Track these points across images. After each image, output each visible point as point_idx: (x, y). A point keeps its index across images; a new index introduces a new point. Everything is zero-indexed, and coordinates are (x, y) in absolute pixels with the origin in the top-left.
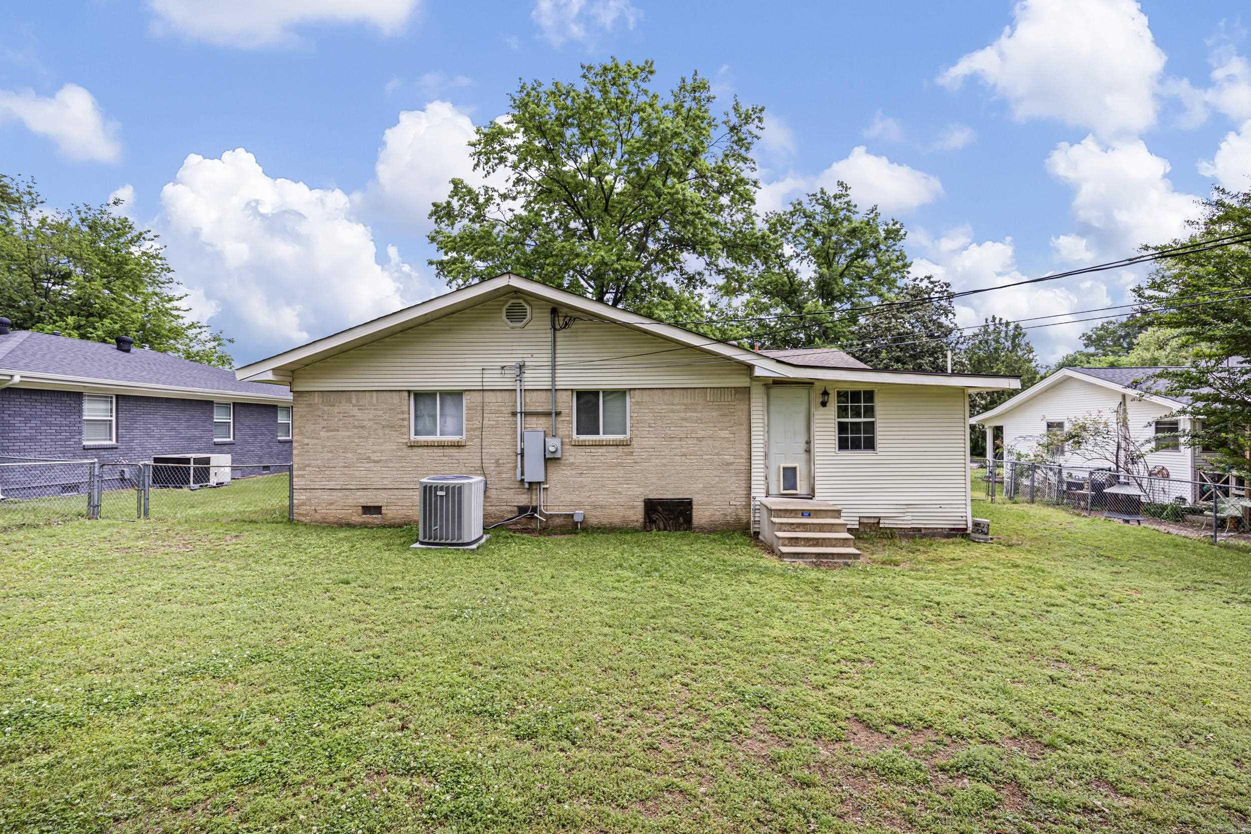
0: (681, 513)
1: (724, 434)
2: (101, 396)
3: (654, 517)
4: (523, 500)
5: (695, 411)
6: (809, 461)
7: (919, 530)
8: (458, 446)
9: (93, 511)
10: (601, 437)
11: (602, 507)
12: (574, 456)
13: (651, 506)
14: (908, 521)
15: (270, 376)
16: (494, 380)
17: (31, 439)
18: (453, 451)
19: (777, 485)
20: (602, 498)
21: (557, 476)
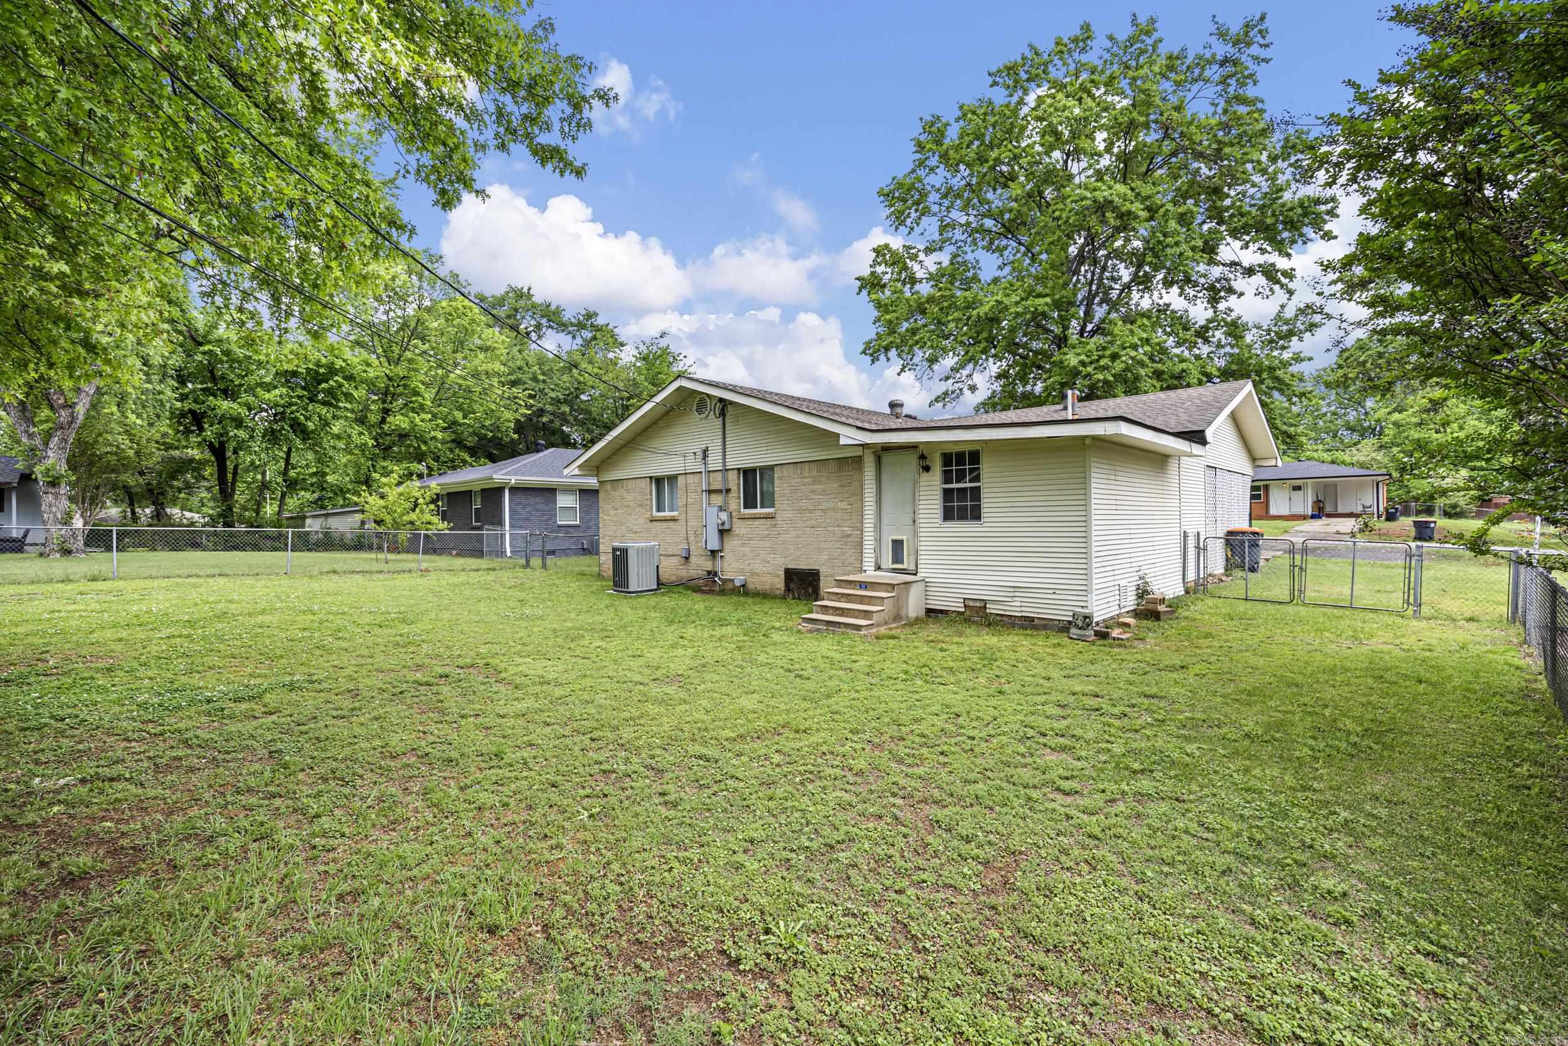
0: (810, 584)
1: (843, 505)
2: (568, 490)
3: (792, 586)
4: (709, 566)
5: (820, 483)
6: (915, 533)
7: (1032, 619)
8: (674, 520)
9: (527, 565)
10: (759, 511)
11: (758, 575)
12: (740, 528)
13: (791, 575)
14: (1016, 608)
15: (577, 472)
16: (694, 465)
17: (527, 519)
18: (671, 524)
19: (887, 561)
20: (758, 567)
21: (731, 544)
